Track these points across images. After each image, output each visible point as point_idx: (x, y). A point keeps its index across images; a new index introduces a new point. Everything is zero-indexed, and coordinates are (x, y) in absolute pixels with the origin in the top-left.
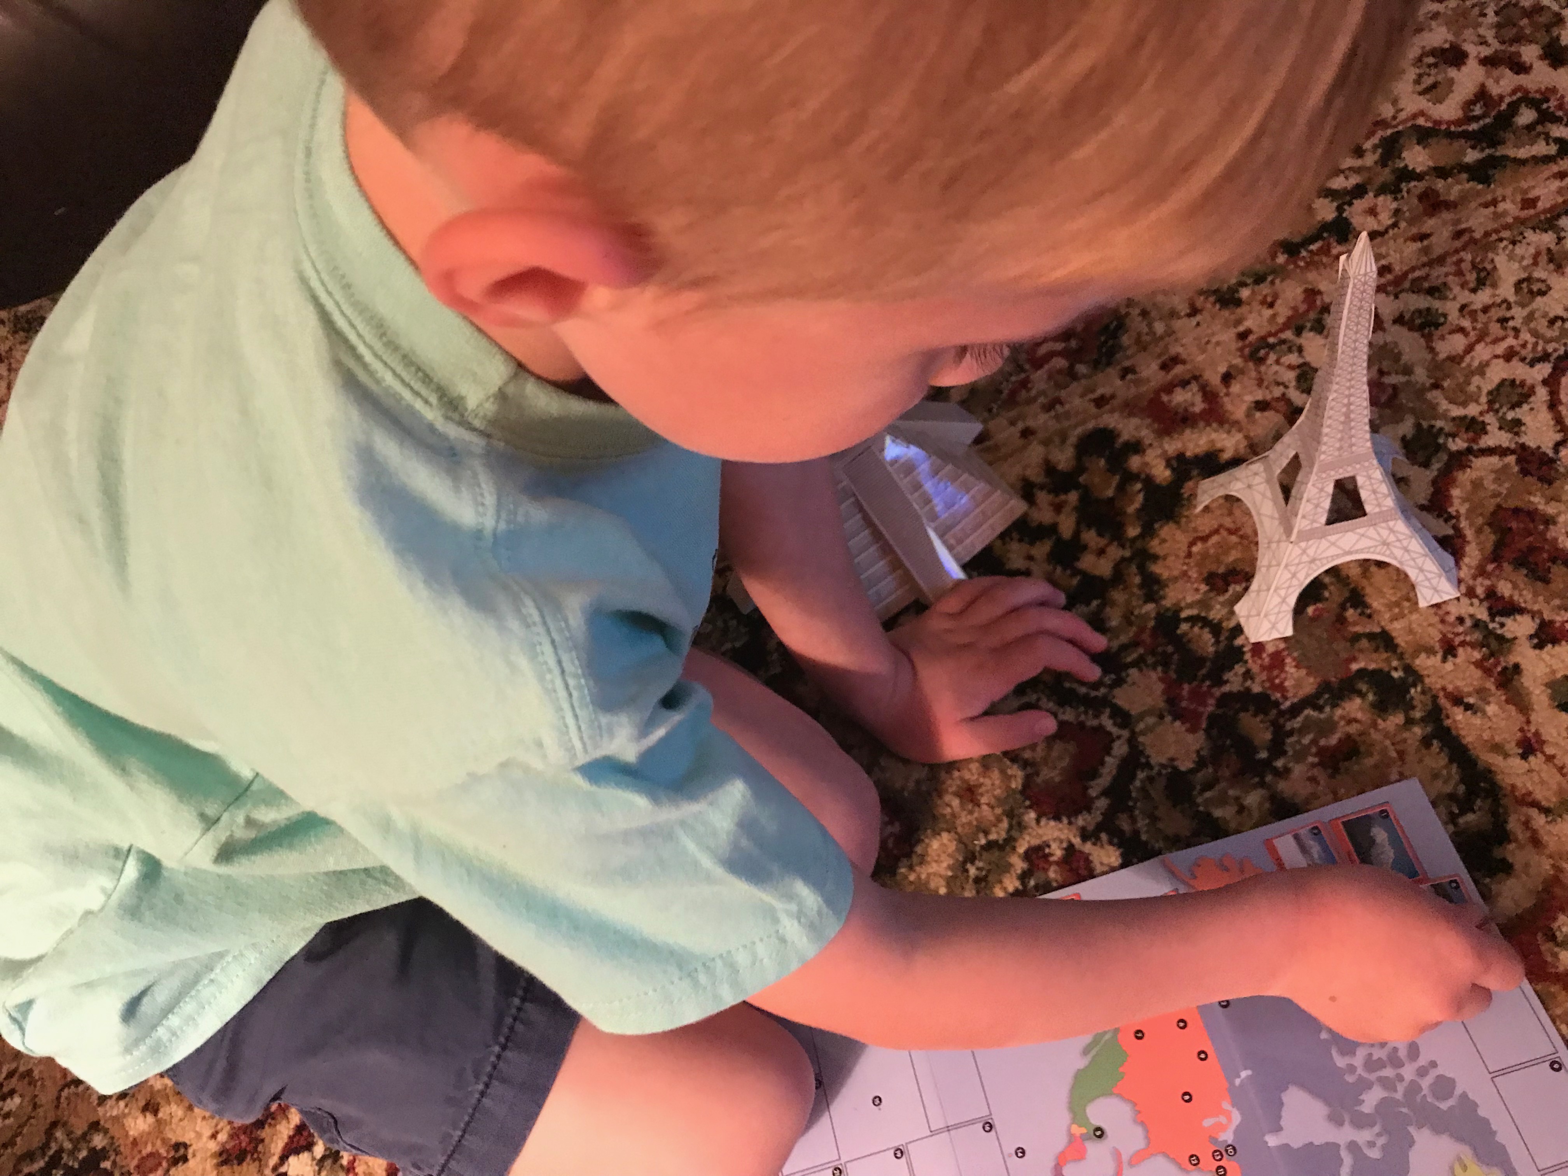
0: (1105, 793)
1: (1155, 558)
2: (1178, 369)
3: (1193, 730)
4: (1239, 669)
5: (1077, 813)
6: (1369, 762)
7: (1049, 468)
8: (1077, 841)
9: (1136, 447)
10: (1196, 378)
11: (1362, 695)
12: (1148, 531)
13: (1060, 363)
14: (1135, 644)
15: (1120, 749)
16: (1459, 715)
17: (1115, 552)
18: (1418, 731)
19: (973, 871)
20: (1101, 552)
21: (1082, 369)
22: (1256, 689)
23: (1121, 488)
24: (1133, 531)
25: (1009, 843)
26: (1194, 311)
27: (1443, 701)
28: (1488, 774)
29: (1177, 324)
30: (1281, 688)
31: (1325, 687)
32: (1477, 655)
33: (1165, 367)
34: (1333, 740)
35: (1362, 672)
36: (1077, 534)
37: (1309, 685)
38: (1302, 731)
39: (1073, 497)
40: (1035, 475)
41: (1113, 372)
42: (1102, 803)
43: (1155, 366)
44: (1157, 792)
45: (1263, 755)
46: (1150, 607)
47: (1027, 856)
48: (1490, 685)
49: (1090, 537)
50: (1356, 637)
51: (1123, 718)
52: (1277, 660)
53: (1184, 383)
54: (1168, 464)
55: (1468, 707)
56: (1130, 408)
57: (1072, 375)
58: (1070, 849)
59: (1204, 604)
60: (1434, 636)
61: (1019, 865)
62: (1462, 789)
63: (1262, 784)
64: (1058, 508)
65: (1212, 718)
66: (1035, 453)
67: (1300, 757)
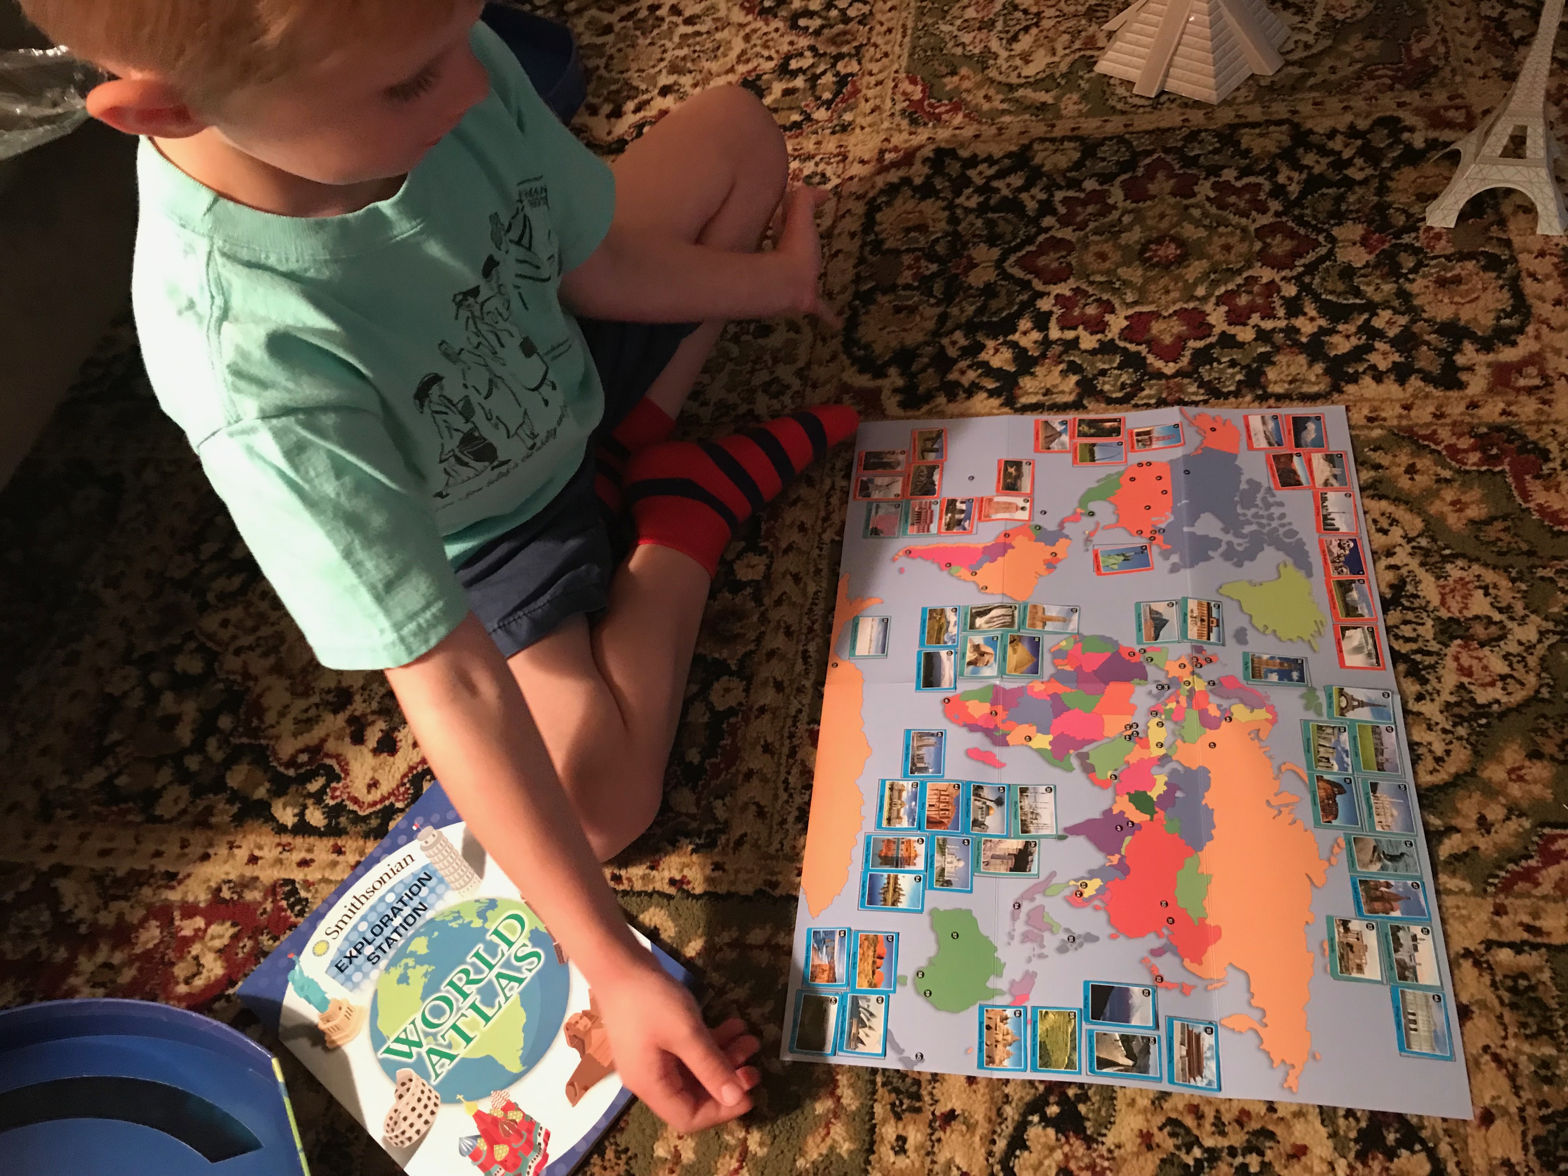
0: (1304, 265)
1: (1392, 179)
2: (1458, 101)
3: (1370, 253)
4: (1413, 235)
5: (1283, 269)
6: (1463, 287)
7: (1352, 126)
8: (1277, 279)
9: (1411, 130)
10: (1466, 107)
11: (1478, 261)
12: (1396, 166)
13: (1388, 81)
14: (1357, 211)
15: (1323, 251)
16: (1529, 281)
17: (1369, 171)
18: (1501, 282)
19: (1212, 276)
20: (1362, 169)
21: (1397, 86)
22: (1417, 245)
23: (1390, 146)
24: (1385, 164)
25: (1239, 272)
26: (1485, 77)
27: (1524, 274)
28: (1529, 307)
29: (1471, 80)
30: (1433, 248)
31: (1460, 252)
32: (1556, 260)
33: (1450, 98)
34: (1449, 275)
35: (1483, 253)
36: (1351, 159)
37: (1450, 250)
38: (1435, 266)
39: (1359, 142)
40: (1341, 127)
41: (1416, 94)
42: (1301, 269)
43: (1445, 95)
44: (1334, 272)
45: (1404, 271)
46: (1376, 199)
47: (1246, 279)
48: (1555, 274)
49: (1359, 162)
50: (1492, 238)
51: (1332, 240)
52: (1438, 236)
53: (1457, 108)
54: (1426, 141)
55: (1536, 279)
56: (1418, 112)
57: (1391, 88)
58: (1273, 282)
59: (1410, 205)
60: (1536, 247)
61: (1239, 280)
62: (1509, 309)
63: (1396, 282)
64: (1346, 146)
65: (1383, 251)
66: (1348, 118)
67: (1424, 276)
